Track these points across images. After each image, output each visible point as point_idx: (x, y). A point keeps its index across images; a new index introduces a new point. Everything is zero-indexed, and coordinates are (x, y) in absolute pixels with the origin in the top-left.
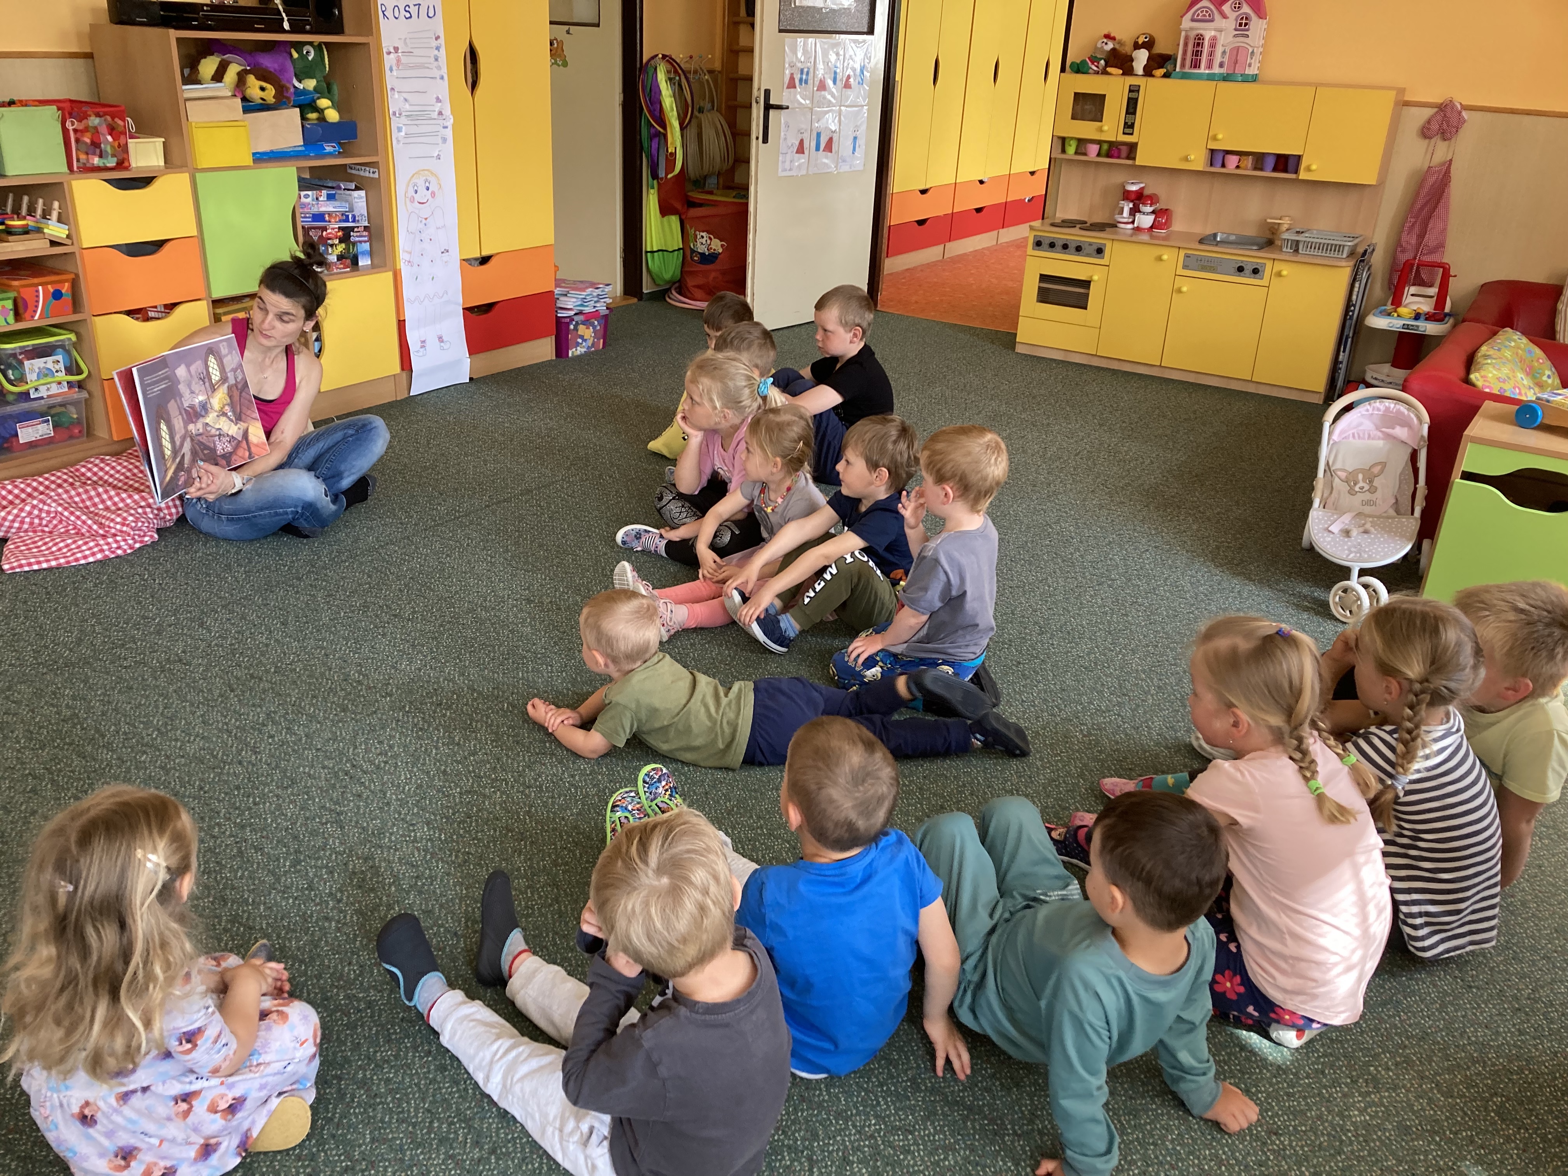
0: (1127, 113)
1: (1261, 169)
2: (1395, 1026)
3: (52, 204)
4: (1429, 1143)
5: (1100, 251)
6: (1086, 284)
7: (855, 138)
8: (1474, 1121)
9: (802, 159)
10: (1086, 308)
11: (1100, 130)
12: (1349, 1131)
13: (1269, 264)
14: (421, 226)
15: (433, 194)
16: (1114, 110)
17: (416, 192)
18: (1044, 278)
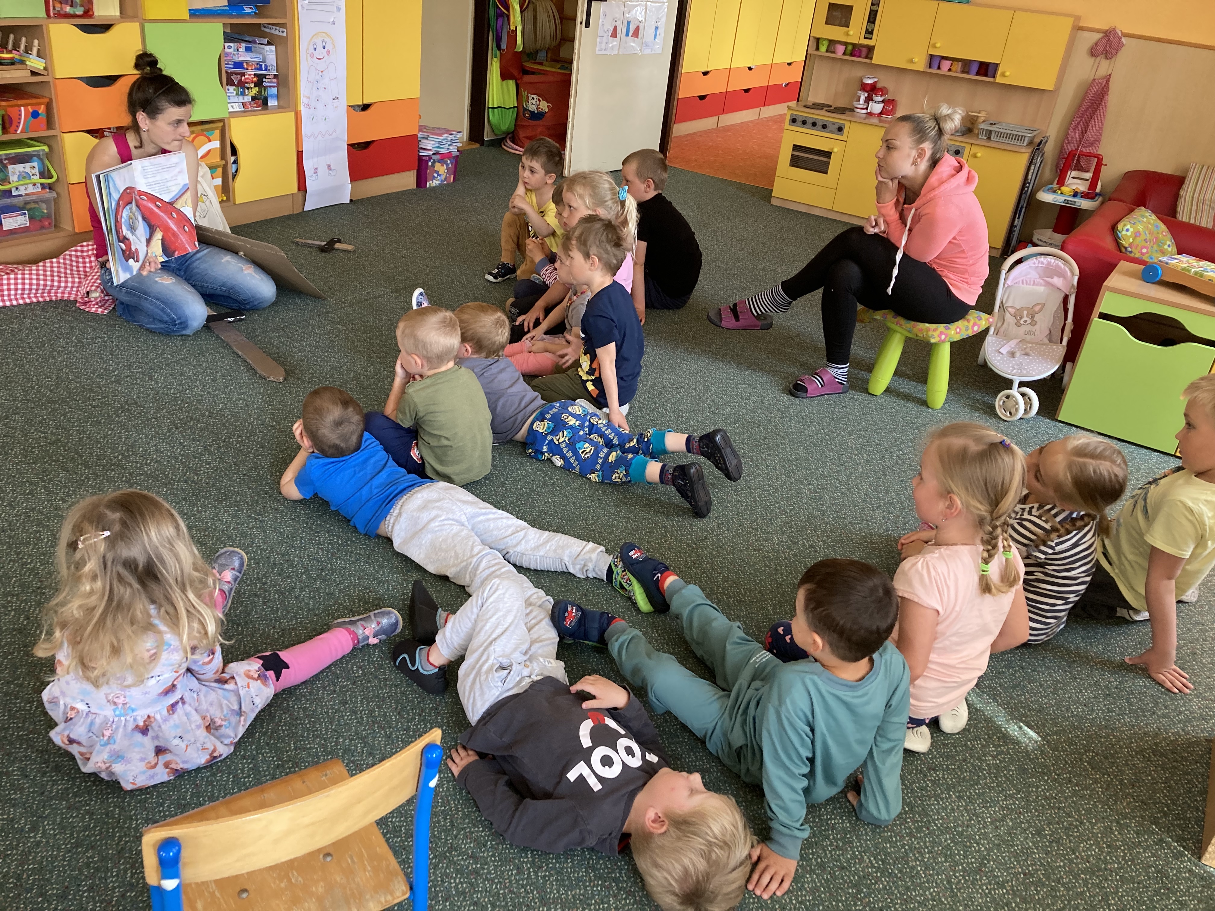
0: (869, 22)
1: (968, 73)
2: (1022, 702)
3: (33, 43)
4: (1040, 780)
5: (840, 129)
6: (828, 154)
7: (657, 28)
8: (1072, 768)
9: (615, 42)
10: (826, 173)
11: (847, 34)
12: (984, 770)
13: (968, 147)
14: (318, 77)
15: (328, 53)
16: (859, 19)
17: (315, 49)
18: (796, 147)
